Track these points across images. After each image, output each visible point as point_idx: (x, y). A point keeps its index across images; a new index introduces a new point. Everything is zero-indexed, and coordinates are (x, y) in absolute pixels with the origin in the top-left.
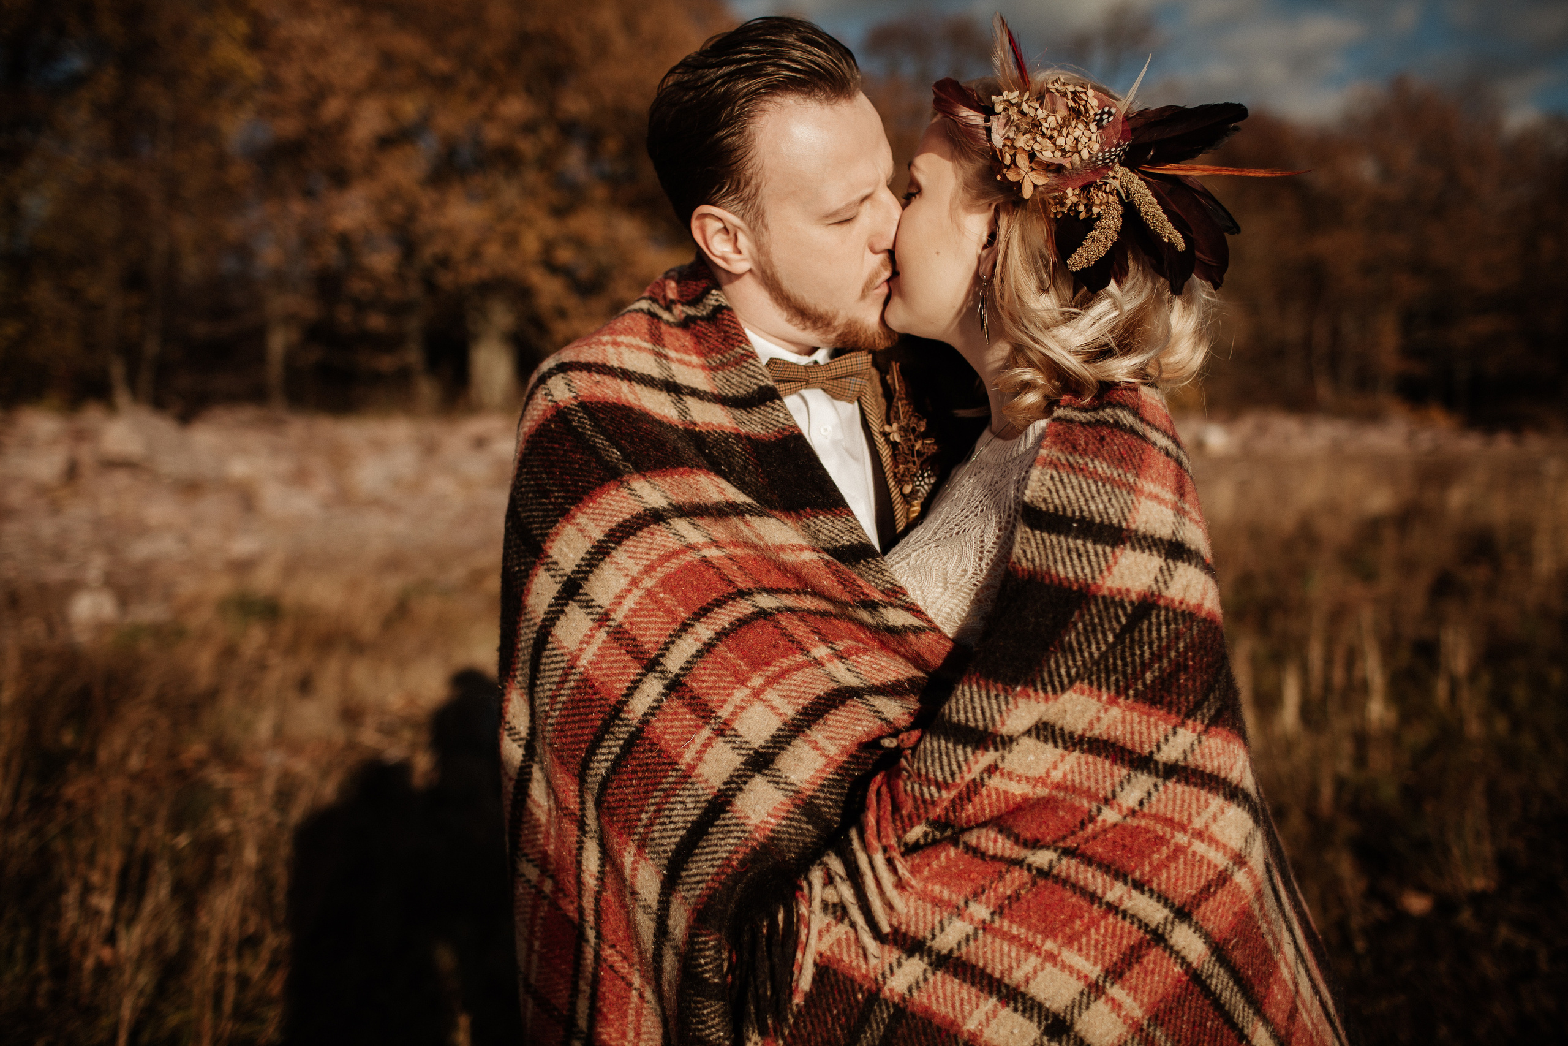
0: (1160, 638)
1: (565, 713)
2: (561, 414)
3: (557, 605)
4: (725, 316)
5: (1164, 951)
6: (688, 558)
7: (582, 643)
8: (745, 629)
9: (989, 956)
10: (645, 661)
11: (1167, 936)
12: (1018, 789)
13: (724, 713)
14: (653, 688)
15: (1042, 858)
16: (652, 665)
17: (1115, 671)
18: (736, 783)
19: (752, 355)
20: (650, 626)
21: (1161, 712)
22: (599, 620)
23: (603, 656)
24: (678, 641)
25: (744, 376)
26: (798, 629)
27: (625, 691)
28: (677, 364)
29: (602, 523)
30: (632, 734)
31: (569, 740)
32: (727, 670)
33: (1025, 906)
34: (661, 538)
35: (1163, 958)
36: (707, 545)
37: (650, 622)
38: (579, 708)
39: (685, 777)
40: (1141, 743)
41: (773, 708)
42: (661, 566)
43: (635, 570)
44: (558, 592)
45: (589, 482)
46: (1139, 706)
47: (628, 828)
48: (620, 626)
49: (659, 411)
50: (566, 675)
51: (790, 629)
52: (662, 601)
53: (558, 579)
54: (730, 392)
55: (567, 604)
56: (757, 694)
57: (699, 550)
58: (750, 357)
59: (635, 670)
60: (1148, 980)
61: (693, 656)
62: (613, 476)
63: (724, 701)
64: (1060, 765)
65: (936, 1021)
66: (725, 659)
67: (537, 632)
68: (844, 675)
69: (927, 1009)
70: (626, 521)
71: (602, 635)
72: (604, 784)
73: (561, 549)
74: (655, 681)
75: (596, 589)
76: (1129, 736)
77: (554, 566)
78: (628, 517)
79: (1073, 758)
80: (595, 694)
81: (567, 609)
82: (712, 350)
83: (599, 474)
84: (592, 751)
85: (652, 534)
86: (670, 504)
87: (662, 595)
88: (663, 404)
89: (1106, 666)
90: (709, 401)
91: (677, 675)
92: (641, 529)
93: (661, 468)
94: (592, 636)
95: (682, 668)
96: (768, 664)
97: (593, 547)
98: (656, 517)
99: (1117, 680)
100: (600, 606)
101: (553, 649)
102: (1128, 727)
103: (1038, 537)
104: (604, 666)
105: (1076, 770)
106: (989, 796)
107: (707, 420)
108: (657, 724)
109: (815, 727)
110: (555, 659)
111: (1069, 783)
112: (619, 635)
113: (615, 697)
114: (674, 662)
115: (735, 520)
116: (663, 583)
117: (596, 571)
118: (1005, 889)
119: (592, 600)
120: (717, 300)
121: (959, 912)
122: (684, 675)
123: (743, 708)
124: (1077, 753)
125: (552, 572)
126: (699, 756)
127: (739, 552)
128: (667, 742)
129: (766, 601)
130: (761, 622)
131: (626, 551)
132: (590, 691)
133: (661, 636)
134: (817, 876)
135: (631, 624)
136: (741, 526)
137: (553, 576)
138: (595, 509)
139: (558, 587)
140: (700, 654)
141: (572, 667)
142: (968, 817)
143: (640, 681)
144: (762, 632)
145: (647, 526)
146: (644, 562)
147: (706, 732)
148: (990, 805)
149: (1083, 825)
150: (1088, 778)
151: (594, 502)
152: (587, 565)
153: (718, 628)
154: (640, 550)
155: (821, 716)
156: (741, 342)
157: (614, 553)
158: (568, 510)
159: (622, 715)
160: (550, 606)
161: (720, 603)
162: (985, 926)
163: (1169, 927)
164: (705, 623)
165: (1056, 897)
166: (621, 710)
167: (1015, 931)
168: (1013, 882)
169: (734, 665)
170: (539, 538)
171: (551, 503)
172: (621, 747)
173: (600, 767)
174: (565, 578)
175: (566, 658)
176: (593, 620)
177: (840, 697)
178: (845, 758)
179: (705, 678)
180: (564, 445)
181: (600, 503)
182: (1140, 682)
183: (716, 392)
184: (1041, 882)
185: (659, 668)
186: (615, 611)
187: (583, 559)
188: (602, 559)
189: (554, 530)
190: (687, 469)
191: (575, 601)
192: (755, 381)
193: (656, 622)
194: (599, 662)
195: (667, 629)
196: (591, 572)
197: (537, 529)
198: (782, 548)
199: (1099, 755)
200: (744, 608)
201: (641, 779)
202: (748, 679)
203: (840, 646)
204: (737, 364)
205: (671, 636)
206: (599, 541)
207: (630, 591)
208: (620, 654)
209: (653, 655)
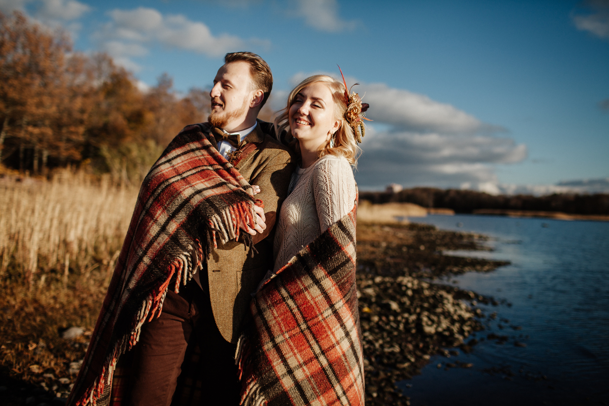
5: (317, 361)
11: (319, 357)
13: (193, 184)
20: (182, 169)
35: (317, 363)
36: (201, 156)
40: (334, 300)
41: (205, 185)
46: (338, 289)
56: (202, 182)
57: (199, 157)
60: (312, 367)
66: (197, 176)
91: (185, 177)
96: (206, 178)
103: (338, 229)
108: (176, 183)
123: (198, 184)
130: (207, 170)
140: (191, 175)
147: (187, 186)
163: (319, 355)
164: (195, 170)
193: (184, 168)
205: (186, 171)
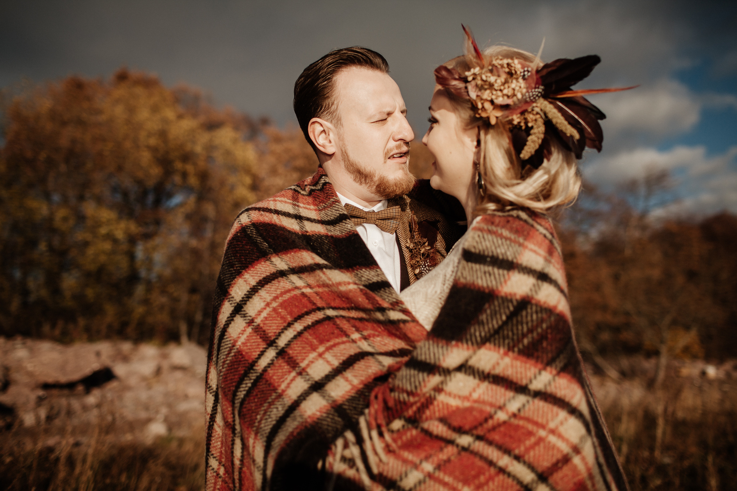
0: (532, 321)
1: (228, 368)
2: (243, 229)
3: (231, 317)
4: (327, 186)
6: (295, 293)
7: (239, 334)
8: (319, 325)
10: (268, 342)
12: (454, 403)
13: (303, 365)
14: (271, 354)
15: (465, 440)
16: (271, 343)
17: (508, 338)
18: (304, 396)
19: (338, 201)
20: (273, 325)
21: (533, 362)
22: (249, 323)
23: (249, 340)
24: (286, 332)
25: (334, 211)
26: (345, 325)
27: (257, 356)
28: (303, 209)
29: (256, 278)
30: (257, 377)
31: (229, 382)
32: (307, 344)
33: (453, 466)
34: (283, 284)
36: (305, 287)
37: (273, 323)
38: (234, 365)
39: (280, 396)
40: (521, 378)
41: (328, 362)
42: (282, 296)
43: (269, 298)
44: (233, 311)
45: (252, 259)
46: (520, 357)
47: (251, 424)
48: (259, 325)
49: (290, 227)
50: (231, 349)
51: (341, 325)
52: (280, 313)
53: (233, 305)
54: (326, 219)
55: (235, 316)
56: (320, 355)
57: (301, 289)
58: (336, 202)
59: (263, 346)
61: (292, 338)
62: (264, 255)
63: (304, 359)
64: (477, 390)
66: (307, 339)
67: (221, 332)
68: (365, 346)
70: (267, 276)
71: (249, 330)
72: (242, 403)
73: (236, 291)
74: (272, 351)
75: (249, 308)
76: (514, 374)
77: (232, 299)
78: (268, 274)
79: (485, 386)
80: (242, 358)
81: (235, 319)
82: (320, 202)
83: (257, 255)
84: (238, 387)
85: (279, 282)
86: (289, 268)
87: (280, 310)
88: (293, 224)
89: (503, 336)
90: (316, 222)
91: (283, 348)
92: (274, 279)
93: (285, 250)
94: (245, 331)
95: (286, 345)
96: (328, 341)
97: (250, 289)
98: (282, 274)
99: (509, 342)
100: (250, 316)
101: (227, 338)
102: (514, 369)
103: (470, 266)
104: (248, 344)
105: (485, 393)
106: (437, 406)
107: (313, 230)
108: (270, 371)
109: (348, 371)
110: (227, 343)
111: (481, 400)
112: (258, 330)
113: (252, 359)
114: (282, 342)
115: (318, 272)
116: (281, 305)
117: (251, 300)
118: (443, 456)
119: (247, 314)
120: (324, 180)
121: (416, 467)
122: (286, 348)
123: (313, 362)
124: (486, 383)
125: (231, 302)
126: (288, 386)
127: (320, 290)
128: (274, 380)
129: (331, 313)
130: (327, 322)
131: (265, 290)
132: (240, 357)
133: (277, 329)
134: (340, 443)
135: (264, 324)
136: (321, 274)
137: (231, 304)
138: (253, 271)
139: (232, 308)
140: (295, 337)
141: (234, 346)
143: (265, 351)
144: (327, 327)
145: (277, 278)
146: (274, 295)
147: (293, 374)
148: (437, 411)
149: (486, 420)
150: (492, 397)
151: (253, 268)
152: (247, 297)
153: (305, 325)
154: (272, 289)
156: (333, 196)
157: (260, 291)
158: (241, 272)
159: (255, 368)
160: (228, 318)
161: (308, 313)
162: (430, 476)
163: (534, 485)
164: (299, 322)
165: (471, 462)
166: (254, 365)
167: (447, 480)
168: (448, 453)
169: (311, 342)
170: (227, 287)
171: (234, 270)
172: (252, 384)
173: (241, 394)
174: (236, 304)
175: (232, 342)
176: (246, 323)
177: (362, 355)
178: (361, 386)
179: (296, 348)
180: (242, 242)
181: (256, 268)
182: (521, 344)
183: (320, 219)
184: (463, 453)
185: (274, 345)
186: (257, 318)
187: (245, 295)
188: (254, 294)
189: (234, 282)
190: (298, 249)
191: (239, 314)
192: (338, 212)
193: (276, 323)
194: (246, 343)
195: (280, 326)
196: (248, 300)
197: (226, 282)
198: (339, 284)
199: (498, 385)
200: (320, 315)
201: (259, 398)
202: (317, 348)
203: (365, 333)
204: (331, 206)
205: (282, 329)
206: (254, 286)
207: (265, 309)
208: (257, 339)
209: (273, 338)
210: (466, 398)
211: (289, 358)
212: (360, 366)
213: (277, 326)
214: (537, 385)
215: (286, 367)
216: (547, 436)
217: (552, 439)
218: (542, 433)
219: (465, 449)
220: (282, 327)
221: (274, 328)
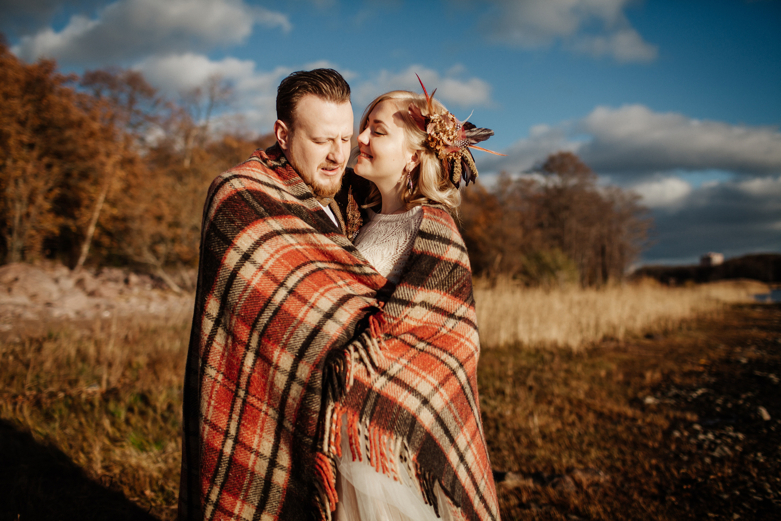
0: (459, 276)
1: (247, 302)
3: (241, 263)
6: (291, 249)
7: (252, 276)
8: (314, 275)
9: (406, 377)
10: (279, 283)
11: (456, 372)
12: (413, 324)
13: (312, 301)
14: (282, 293)
15: (421, 346)
16: (282, 285)
17: (445, 285)
18: (322, 322)
21: (458, 299)
22: (259, 268)
23: (262, 281)
24: (290, 276)
26: (333, 275)
27: (272, 294)
29: (258, 234)
30: (276, 308)
31: (249, 312)
32: (310, 287)
33: (418, 360)
34: (280, 241)
36: (297, 244)
37: (279, 270)
38: (253, 300)
39: (301, 322)
40: (451, 309)
41: (329, 299)
42: (282, 250)
43: (271, 251)
44: (241, 258)
45: (251, 219)
46: (452, 297)
47: (276, 342)
48: (268, 271)
50: (246, 288)
51: (330, 275)
52: (283, 263)
53: (240, 253)
54: (294, 194)
55: (245, 262)
56: (322, 294)
57: (294, 246)
59: (275, 286)
62: (261, 217)
63: (311, 297)
64: (426, 316)
65: (390, 398)
66: (309, 283)
67: (231, 273)
68: (349, 290)
69: (387, 394)
70: (267, 233)
71: (260, 274)
72: (266, 327)
73: (240, 242)
74: (283, 290)
75: (257, 257)
76: (447, 307)
77: (238, 249)
79: (430, 314)
80: (259, 294)
81: (245, 264)
82: (285, 178)
83: (255, 216)
84: (259, 315)
85: (277, 240)
86: (283, 229)
87: (283, 261)
89: (443, 284)
90: (290, 194)
91: (292, 288)
93: (279, 215)
94: (257, 274)
95: (293, 286)
96: (324, 286)
97: (254, 242)
98: (278, 233)
99: (446, 288)
100: (259, 263)
101: (240, 279)
102: (448, 304)
103: (424, 241)
104: (262, 285)
105: (431, 317)
106: (404, 325)
108: (286, 305)
109: (344, 305)
110: (241, 282)
111: (429, 322)
112: (267, 274)
113: (268, 296)
114: (290, 283)
115: (308, 235)
116: (283, 257)
117: (256, 251)
118: (410, 355)
119: (255, 261)
122: (294, 288)
123: (318, 299)
124: (431, 312)
126: (305, 316)
127: (308, 247)
128: (291, 311)
129: (320, 265)
130: (319, 272)
131: (268, 244)
132: (257, 293)
133: (284, 275)
134: (352, 349)
135: (272, 270)
136: (311, 237)
137: (238, 252)
138: (254, 228)
139: (241, 256)
140: (299, 281)
141: (249, 285)
142: (397, 332)
143: (277, 290)
144: (320, 276)
145: (274, 237)
146: (275, 249)
147: (306, 307)
148: (404, 328)
149: (436, 333)
150: (435, 320)
151: (254, 226)
152: (252, 249)
153: (305, 273)
154: (273, 244)
155: (346, 301)
157: (263, 245)
158: (243, 228)
159: (272, 302)
160: (237, 263)
161: (304, 265)
162: (406, 366)
163: (457, 369)
164: (299, 271)
165: (427, 357)
166: (271, 300)
167: (414, 368)
168: (412, 353)
169: (312, 285)
170: (231, 238)
171: (235, 225)
172: (272, 313)
174: (243, 253)
175: (247, 282)
176: (257, 268)
177: (348, 297)
178: (356, 315)
179: (302, 289)
180: (241, 205)
181: (256, 227)
182: (453, 289)
184: (421, 353)
185: (284, 286)
186: (265, 265)
187: (251, 246)
188: (258, 247)
189: (238, 235)
190: (290, 216)
191: (248, 261)
193: (281, 270)
196: (254, 251)
197: (229, 235)
198: (327, 245)
199: (438, 313)
200: (313, 267)
201: (282, 323)
202: (318, 289)
203: (347, 281)
206: (257, 240)
207: (270, 259)
208: (268, 281)
209: (282, 281)
210: (420, 321)
211: (299, 296)
212: (352, 301)
213: (284, 272)
214: (459, 313)
215: (298, 303)
216: (465, 342)
217: (467, 343)
218: (462, 340)
219: (422, 350)
220: (288, 274)
221: (281, 273)
